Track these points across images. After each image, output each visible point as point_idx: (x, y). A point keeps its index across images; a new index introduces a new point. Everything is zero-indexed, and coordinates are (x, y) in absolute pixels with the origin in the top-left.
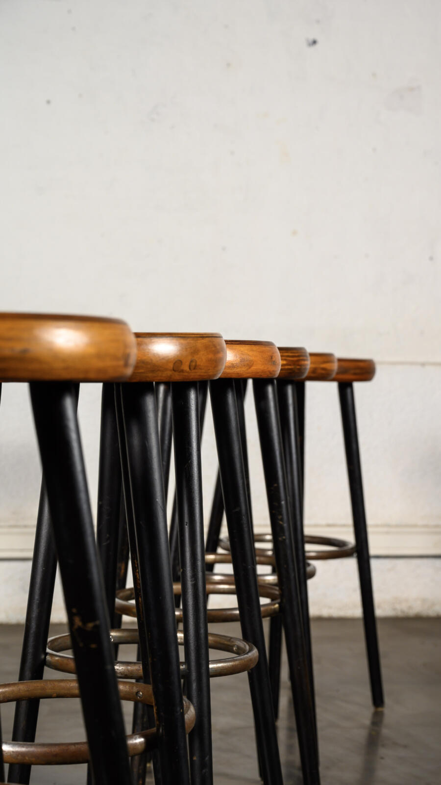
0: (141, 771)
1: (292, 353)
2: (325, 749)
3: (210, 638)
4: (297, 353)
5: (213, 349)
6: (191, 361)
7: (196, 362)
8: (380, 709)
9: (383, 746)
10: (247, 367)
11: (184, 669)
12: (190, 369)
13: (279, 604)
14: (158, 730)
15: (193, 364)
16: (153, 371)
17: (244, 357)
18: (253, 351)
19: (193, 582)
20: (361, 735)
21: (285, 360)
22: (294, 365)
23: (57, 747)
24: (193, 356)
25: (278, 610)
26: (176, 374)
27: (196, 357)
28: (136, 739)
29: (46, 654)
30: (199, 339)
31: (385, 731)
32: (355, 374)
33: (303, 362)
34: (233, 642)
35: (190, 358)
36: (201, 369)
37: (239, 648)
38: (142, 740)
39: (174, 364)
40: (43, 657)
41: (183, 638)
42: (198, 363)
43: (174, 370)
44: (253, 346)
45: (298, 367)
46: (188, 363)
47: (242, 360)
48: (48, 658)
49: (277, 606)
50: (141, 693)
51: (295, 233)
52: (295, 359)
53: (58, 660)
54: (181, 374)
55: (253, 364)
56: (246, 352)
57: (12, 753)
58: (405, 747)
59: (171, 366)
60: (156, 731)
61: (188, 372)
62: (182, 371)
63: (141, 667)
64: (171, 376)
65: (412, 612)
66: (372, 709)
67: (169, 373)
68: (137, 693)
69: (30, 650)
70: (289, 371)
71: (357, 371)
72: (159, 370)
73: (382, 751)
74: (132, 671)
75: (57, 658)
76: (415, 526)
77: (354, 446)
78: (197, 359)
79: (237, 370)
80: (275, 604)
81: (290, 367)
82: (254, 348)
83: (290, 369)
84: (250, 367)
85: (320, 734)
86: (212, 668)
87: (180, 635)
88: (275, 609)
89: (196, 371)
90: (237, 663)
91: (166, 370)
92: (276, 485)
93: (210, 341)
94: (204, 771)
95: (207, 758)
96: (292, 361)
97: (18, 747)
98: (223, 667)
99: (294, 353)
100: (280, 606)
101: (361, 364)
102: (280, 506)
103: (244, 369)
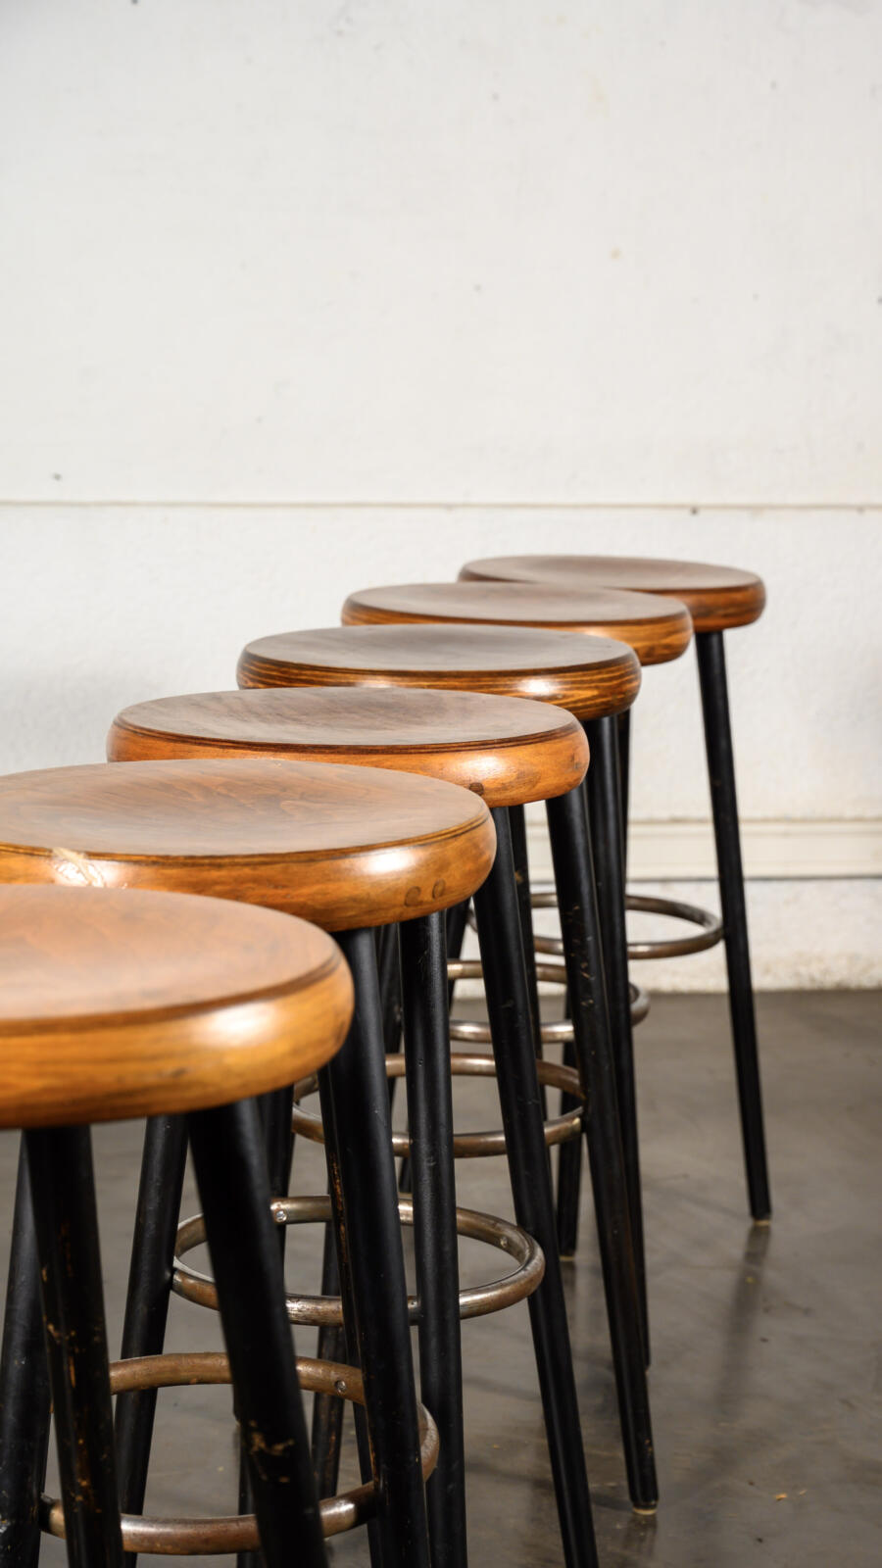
0: (333, 1419)
1: (607, 673)
2: (663, 1319)
3: (459, 1217)
4: (618, 670)
5: (474, 852)
6: (436, 885)
7: (444, 883)
8: (763, 1223)
9: (767, 1310)
10: (529, 786)
11: (415, 1309)
12: (434, 896)
13: (580, 1116)
14: (377, 1484)
15: (440, 888)
16: (370, 912)
17: (524, 768)
18: (540, 754)
19: (432, 1164)
20: (724, 1282)
21: (597, 688)
22: (612, 694)
23: (208, 1526)
24: (440, 876)
25: (578, 1129)
26: (411, 909)
27: (444, 876)
28: (339, 1506)
29: (174, 1270)
30: (450, 841)
31: (771, 1275)
32: (726, 616)
33: (628, 686)
34: (499, 1229)
35: (433, 880)
36: (452, 892)
37: (510, 1243)
38: (351, 1506)
39: (407, 896)
40: (168, 1274)
41: (411, 1214)
42: (448, 884)
43: (406, 904)
44: (539, 744)
45: (619, 697)
46: (430, 890)
47: (521, 776)
48: (177, 1278)
49: (577, 1121)
50: (344, 1384)
51: (616, 254)
52: (615, 682)
53: (192, 1286)
54: (419, 907)
55: (540, 779)
56: (527, 758)
57: (132, 1537)
58: (807, 1312)
59: (401, 898)
60: (373, 1487)
61: (431, 903)
62: (421, 903)
63: (341, 1307)
64: (402, 913)
65: (830, 981)
66: (749, 1223)
67: (398, 911)
68: (337, 1383)
69: (145, 1267)
70: (603, 707)
71: (731, 610)
72: (380, 909)
73: (764, 1324)
74: (326, 1313)
75: (192, 1281)
76: (839, 820)
77: (723, 743)
78: (445, 879)
79: (512, 793)
80: (573, 1118)
81: (604, 700)
82: (542, 747)
83: (603, 703)
84: (534, 786)
85: (652, 1282)
86: (464, 1306)
87: (406, 1209)
88: (573, 1128)
89: (444, 897)
90: (507, 1289)
91: (394, 906)
92: (577, 908)
93: (470, 840)
94: (450, 1487)
95: (455, 1466)
96: (609, 687)
97: (144, 1526)
98: (482, 1300)
99: (612, 672)
100: (583, 1122)
101: (738, 596)
102: (584, 945)
103: (523, 790)
